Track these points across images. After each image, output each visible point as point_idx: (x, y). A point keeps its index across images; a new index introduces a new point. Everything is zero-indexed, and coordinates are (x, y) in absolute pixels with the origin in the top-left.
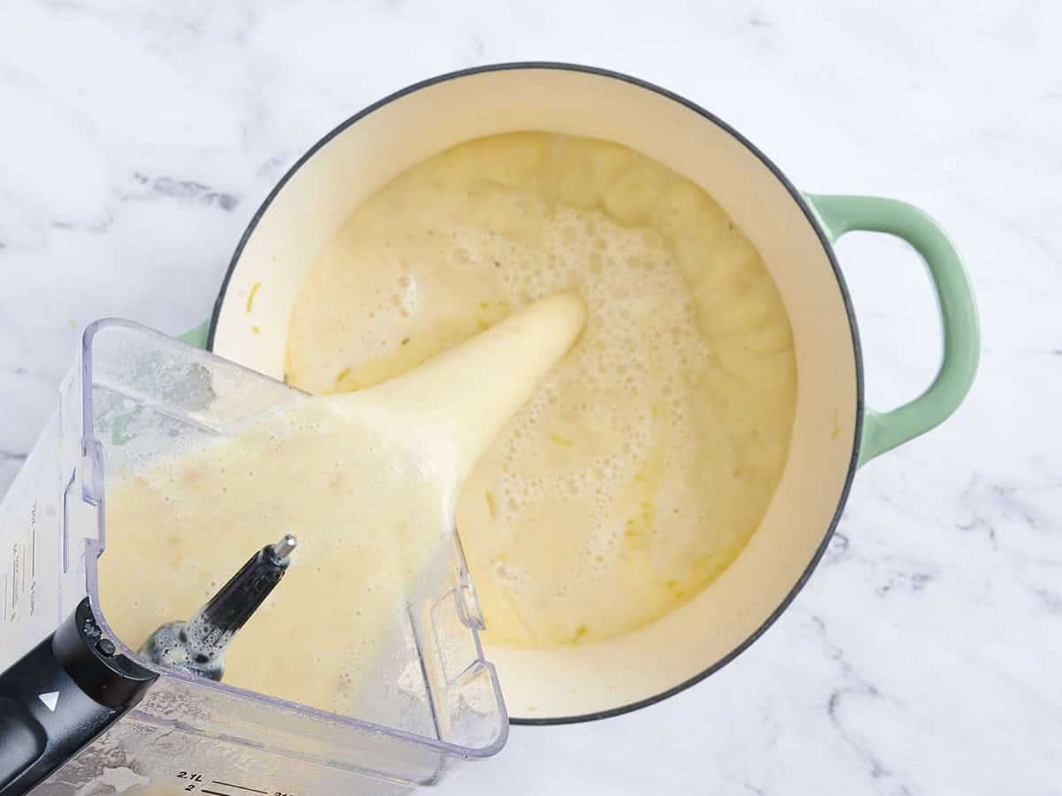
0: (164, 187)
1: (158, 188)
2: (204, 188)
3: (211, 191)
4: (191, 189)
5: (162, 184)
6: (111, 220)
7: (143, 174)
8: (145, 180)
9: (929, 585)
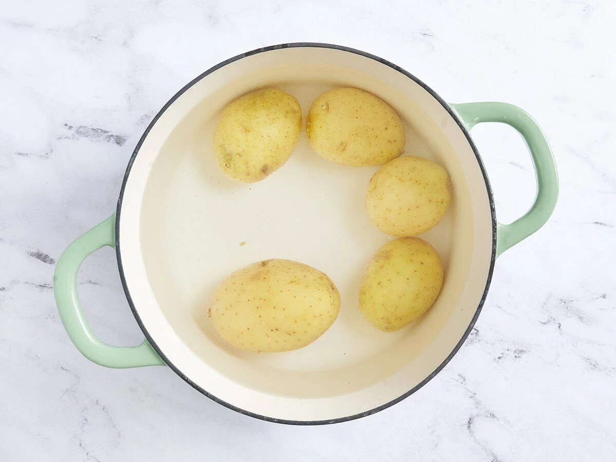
0: (82, 132)
1: (77, 132)
2: (106, 132)
3: (109, 134)
4: (98, 132)
5: (81, 130)
6: (52, 151)
7: (70, 124)
8: (71, 127)
9: (524, 356)
